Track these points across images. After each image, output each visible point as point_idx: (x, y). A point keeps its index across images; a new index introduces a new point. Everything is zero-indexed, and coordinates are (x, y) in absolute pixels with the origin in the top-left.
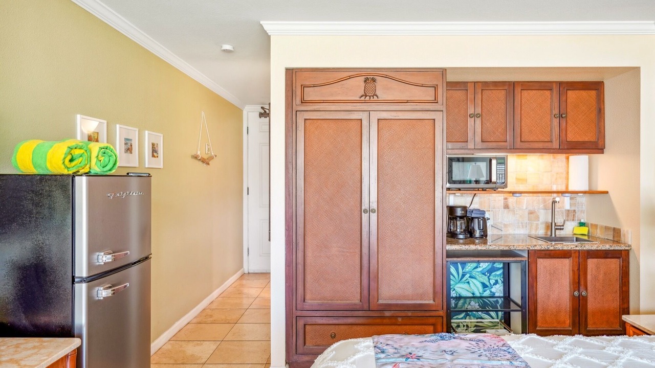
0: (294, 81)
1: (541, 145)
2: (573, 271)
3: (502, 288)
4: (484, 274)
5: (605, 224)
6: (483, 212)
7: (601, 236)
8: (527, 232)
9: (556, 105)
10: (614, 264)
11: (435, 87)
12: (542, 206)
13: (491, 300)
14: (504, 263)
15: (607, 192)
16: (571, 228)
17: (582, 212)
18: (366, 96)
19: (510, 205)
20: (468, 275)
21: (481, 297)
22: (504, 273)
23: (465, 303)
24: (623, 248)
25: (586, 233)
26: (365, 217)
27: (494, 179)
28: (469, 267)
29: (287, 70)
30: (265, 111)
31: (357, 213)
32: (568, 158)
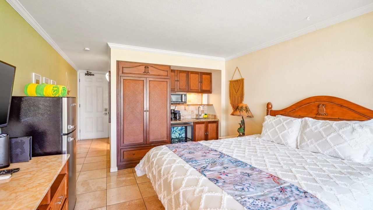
0: (119, 65)
1: (195, 91)
2: (205, 127)
3: (185, 135)
4: (179, 131)
5: (212, 114)
6: (179, 111)
7: (211, 118)
8: (191, 117)
9: (200, 79)
10: (215, 125)
11: (167, 71)
12: (195, 109)
13: (181, 138)
14: (185, 127)
15: (213, 105)
16: (203, 116)
17: (206, 111)
18: (145, 72)
19: (186, 109)
20: (175, 131)
21: (179, 138)
22: (185, 130)
23: (174, 140)
24: (217, 120)
25: (207, 117)
26: (145, 113)
27: (183, 101)
28: (175, 128)
29: (117, 61)
30: (88, 73)
31: (142, 112)
32: (202, 95)
